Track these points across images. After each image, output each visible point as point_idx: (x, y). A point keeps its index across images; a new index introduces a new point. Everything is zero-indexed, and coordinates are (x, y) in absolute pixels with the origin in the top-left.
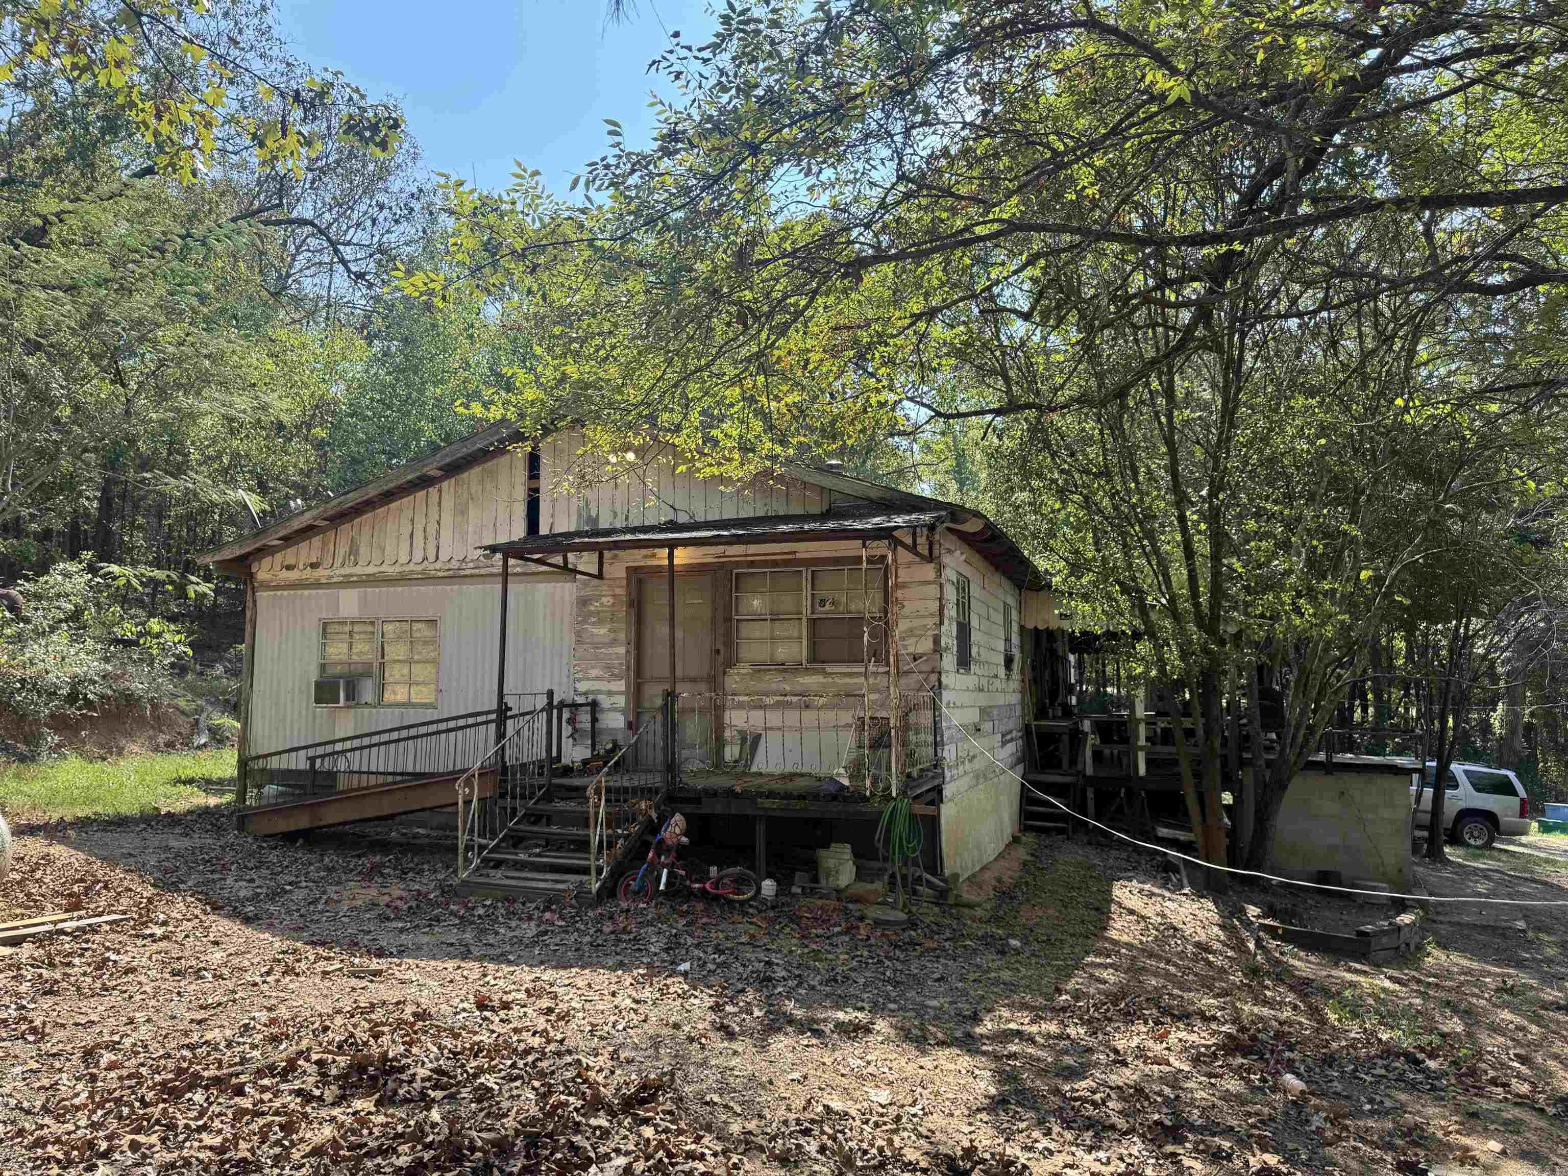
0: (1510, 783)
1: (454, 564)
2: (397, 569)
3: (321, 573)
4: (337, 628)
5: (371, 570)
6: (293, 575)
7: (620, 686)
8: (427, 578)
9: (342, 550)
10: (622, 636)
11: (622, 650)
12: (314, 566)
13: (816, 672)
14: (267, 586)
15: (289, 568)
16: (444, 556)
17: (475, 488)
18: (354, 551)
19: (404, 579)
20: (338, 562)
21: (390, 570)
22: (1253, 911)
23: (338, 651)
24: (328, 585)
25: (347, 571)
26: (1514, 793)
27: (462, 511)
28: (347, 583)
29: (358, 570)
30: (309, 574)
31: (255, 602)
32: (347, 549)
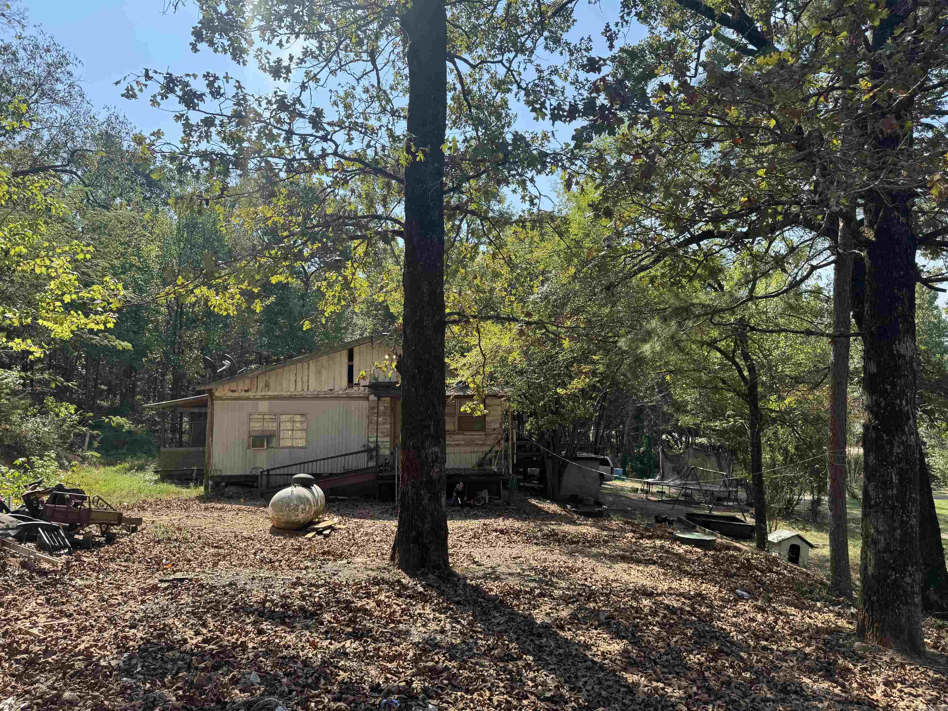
0: (607, 461)
1: (316, 393)
2: (289, 393)
3: (251, 394)
4: (256, 416)
5: (276, 393)
6: (235, 394)
7: (388, 439)
8: (303, 398)
9: (261, 384)
10: (389, 421)
11: (388, 426)
12: (246, 391)
13: (461, 434)
14: (221, 399)
15: (233, 391)
16: (311, 389)
17: (325, 364)
18: (267, 386)
19: (291, 398)
20: (259, 390)
21: (285, 394)
22: (569, 507)
23: (257, 426)
24: (251, 399)
25: (263, 393)
26: (609, 465)
27: (319, 372)
28: (263, 398)
29: (270, 393)
30: (243, 394)
31: (212, 404)
32: (264, 383)
